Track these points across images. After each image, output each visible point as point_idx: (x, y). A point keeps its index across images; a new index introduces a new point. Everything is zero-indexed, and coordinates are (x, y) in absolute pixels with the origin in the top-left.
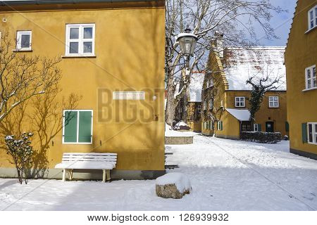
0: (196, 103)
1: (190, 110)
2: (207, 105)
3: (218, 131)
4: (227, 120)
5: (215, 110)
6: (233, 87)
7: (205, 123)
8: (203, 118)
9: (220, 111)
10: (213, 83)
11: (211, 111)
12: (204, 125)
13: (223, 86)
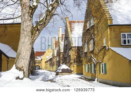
0: (78, 47)
1: (73, 54)
2: (88, 47)
3: (100, 75)
4: (111, 61)
5: (97, 50)
6: (117, 21)
7: (87, 66)
8: (84, 60)
9: (102, 52)
10: (93, 22)
11: (92, 52)
12: (85, 68)
13: (106, 20)
